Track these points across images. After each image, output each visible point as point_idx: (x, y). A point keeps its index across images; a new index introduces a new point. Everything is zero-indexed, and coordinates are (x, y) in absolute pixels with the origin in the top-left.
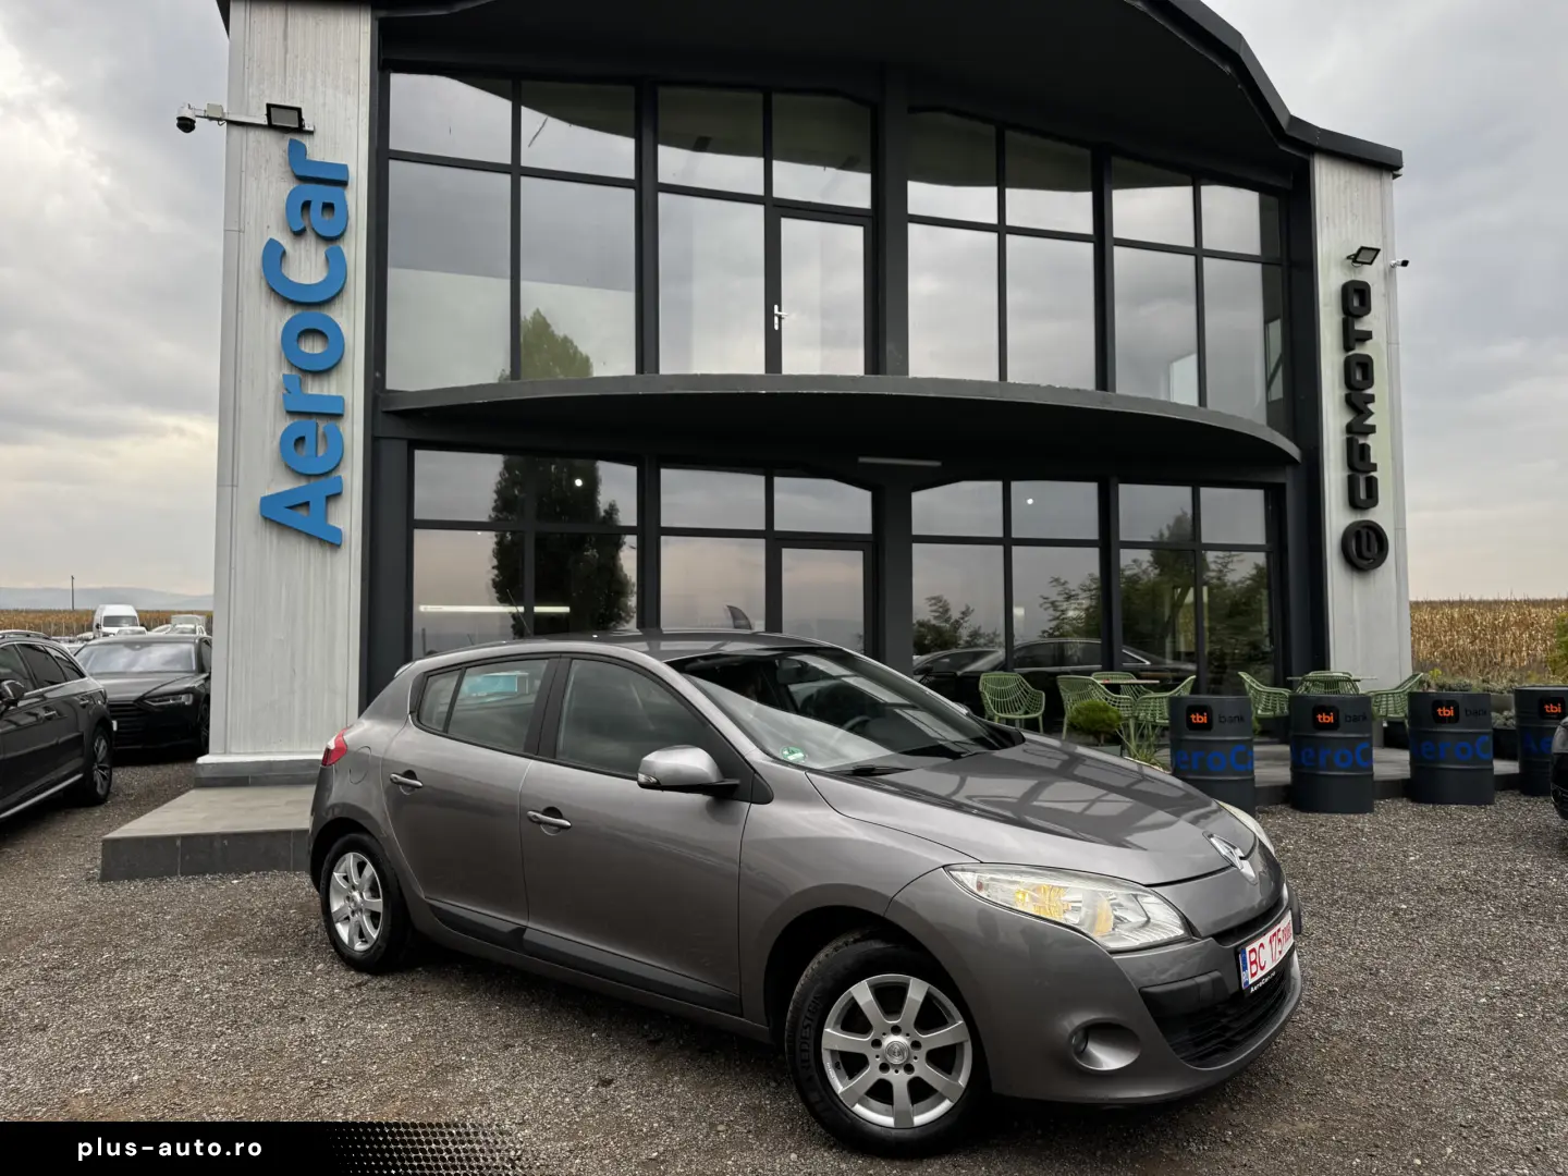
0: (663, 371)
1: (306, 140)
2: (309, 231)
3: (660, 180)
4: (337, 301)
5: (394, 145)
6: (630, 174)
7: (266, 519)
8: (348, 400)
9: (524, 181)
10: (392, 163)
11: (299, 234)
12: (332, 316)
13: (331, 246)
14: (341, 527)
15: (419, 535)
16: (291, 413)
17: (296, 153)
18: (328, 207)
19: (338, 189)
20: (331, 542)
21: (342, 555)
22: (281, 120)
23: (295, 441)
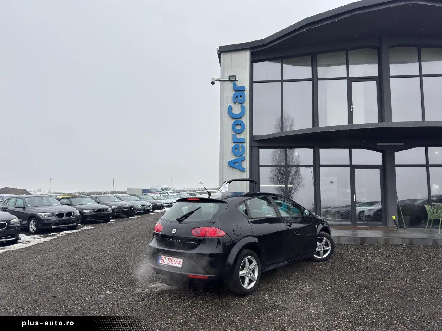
0: (319, 126)
1: (236, 82)
2: (237, 102)
3: (318, 77)
4: (243, 117)
5: (255, 79)
6: (310, 77)
7: (229, 166)
8: (246, 139)
9: (284, 83)
10: (254, 84)
11: (235, 103)
12: (242, 120)
13: (242, 105)
14: (244, 167)
15: (260, 168)
16: (234, 143)
17: (235, 85)
18: (241, 96)
19: (243, 92)
20: (243, 170)
21: (245, 174)
22: (231, 79)
23: (235, 149)
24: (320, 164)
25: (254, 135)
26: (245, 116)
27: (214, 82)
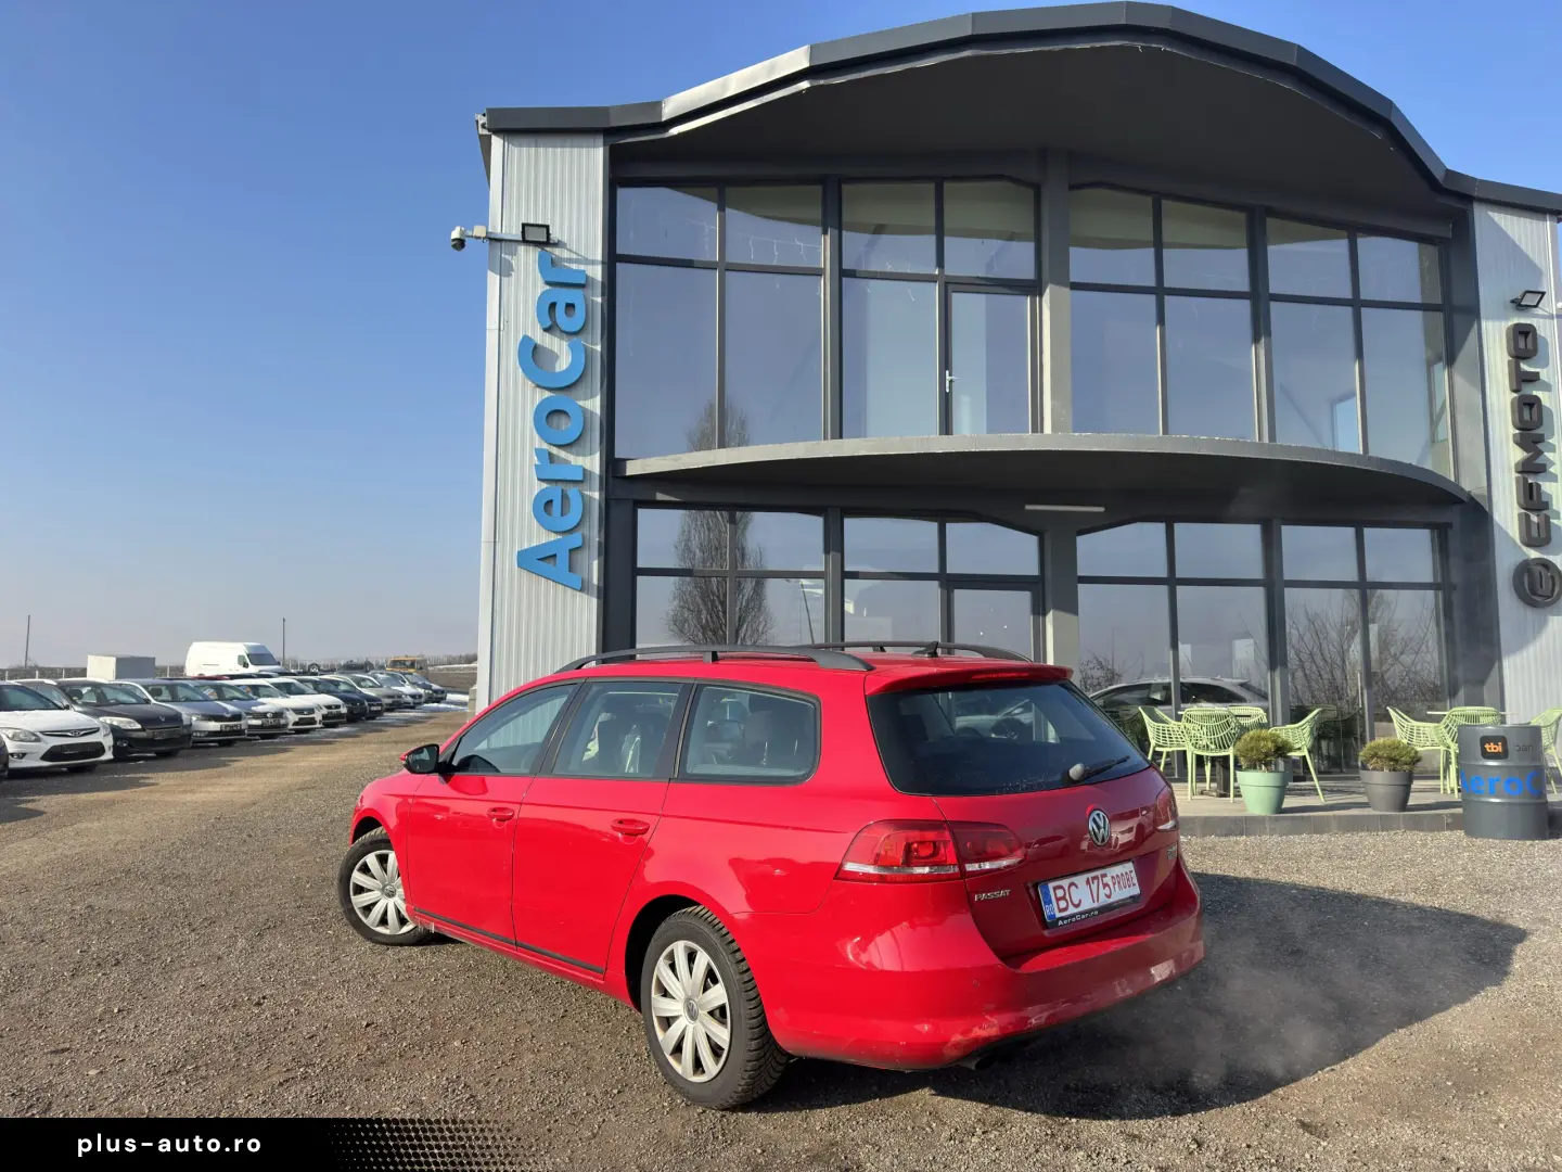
1: (552, 252)
2: (556, 327)
3: (844, 267)
4: (577, 386)
5: (620, 250)
7: (521, 568)
8: (588, 467)
9: (730, 275)
10: (619, 266)
11: (546, 330)
13: (575, 339)
15: (639, 578)
16: (539, 479)
18: (570, 307)
19: (579, 292)
20: (573, 587)
21: (583, 596)
22: (532, 235)
23: (545, 507)
24: (847, 569)
25: (617, 456)
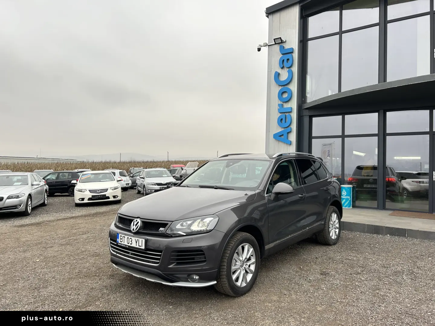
1: (284, 45)
2: (285, 67)
6: (377, 21)
7: (275, 139)
8: (293, 107)
9: (343, 35)
11: (283, 68)
12: (289, 88)
13: (289, 69)
14: (291, 140)
15: (313, 140)
16: (280, 113)
17: (282, 49)
18: (288, 60)
19: (290, 54)
21: (291, 147)
22: (277, 42)
23: (281, 120)
26: (293, 81)
27: (261, 48)
